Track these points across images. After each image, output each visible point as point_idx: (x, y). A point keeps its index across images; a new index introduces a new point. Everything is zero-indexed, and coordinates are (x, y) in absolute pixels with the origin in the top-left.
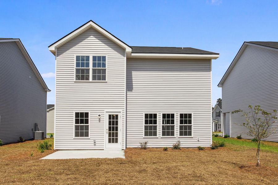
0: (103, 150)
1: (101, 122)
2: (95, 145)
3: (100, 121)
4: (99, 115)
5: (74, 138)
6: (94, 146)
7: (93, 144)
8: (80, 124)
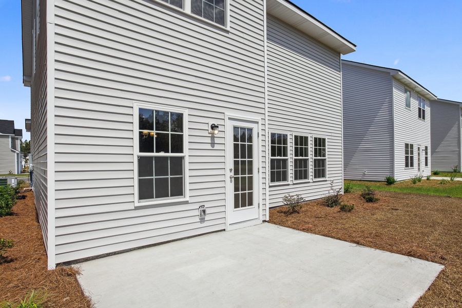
0: (224, 230)
1: (216, 147)
2: (202, 220)
3: (213, 144)
4: (214, 127)
5: (137, 204)
6: (200, 225)
7: (197, 219)
8: (157, 152)
